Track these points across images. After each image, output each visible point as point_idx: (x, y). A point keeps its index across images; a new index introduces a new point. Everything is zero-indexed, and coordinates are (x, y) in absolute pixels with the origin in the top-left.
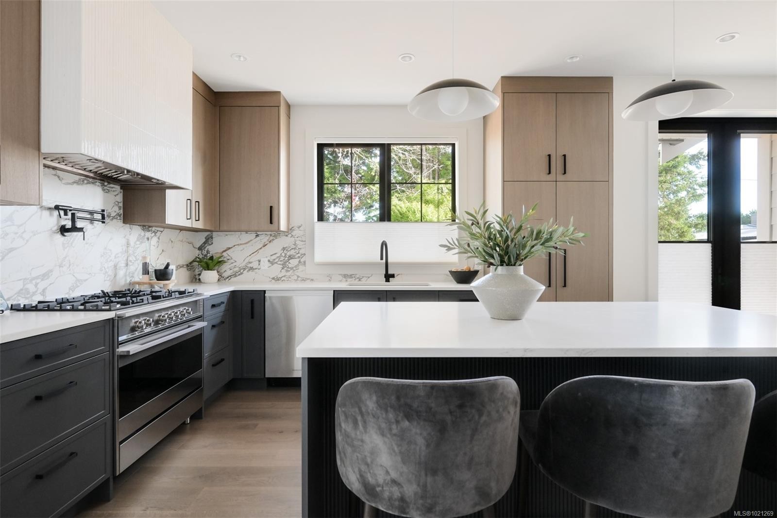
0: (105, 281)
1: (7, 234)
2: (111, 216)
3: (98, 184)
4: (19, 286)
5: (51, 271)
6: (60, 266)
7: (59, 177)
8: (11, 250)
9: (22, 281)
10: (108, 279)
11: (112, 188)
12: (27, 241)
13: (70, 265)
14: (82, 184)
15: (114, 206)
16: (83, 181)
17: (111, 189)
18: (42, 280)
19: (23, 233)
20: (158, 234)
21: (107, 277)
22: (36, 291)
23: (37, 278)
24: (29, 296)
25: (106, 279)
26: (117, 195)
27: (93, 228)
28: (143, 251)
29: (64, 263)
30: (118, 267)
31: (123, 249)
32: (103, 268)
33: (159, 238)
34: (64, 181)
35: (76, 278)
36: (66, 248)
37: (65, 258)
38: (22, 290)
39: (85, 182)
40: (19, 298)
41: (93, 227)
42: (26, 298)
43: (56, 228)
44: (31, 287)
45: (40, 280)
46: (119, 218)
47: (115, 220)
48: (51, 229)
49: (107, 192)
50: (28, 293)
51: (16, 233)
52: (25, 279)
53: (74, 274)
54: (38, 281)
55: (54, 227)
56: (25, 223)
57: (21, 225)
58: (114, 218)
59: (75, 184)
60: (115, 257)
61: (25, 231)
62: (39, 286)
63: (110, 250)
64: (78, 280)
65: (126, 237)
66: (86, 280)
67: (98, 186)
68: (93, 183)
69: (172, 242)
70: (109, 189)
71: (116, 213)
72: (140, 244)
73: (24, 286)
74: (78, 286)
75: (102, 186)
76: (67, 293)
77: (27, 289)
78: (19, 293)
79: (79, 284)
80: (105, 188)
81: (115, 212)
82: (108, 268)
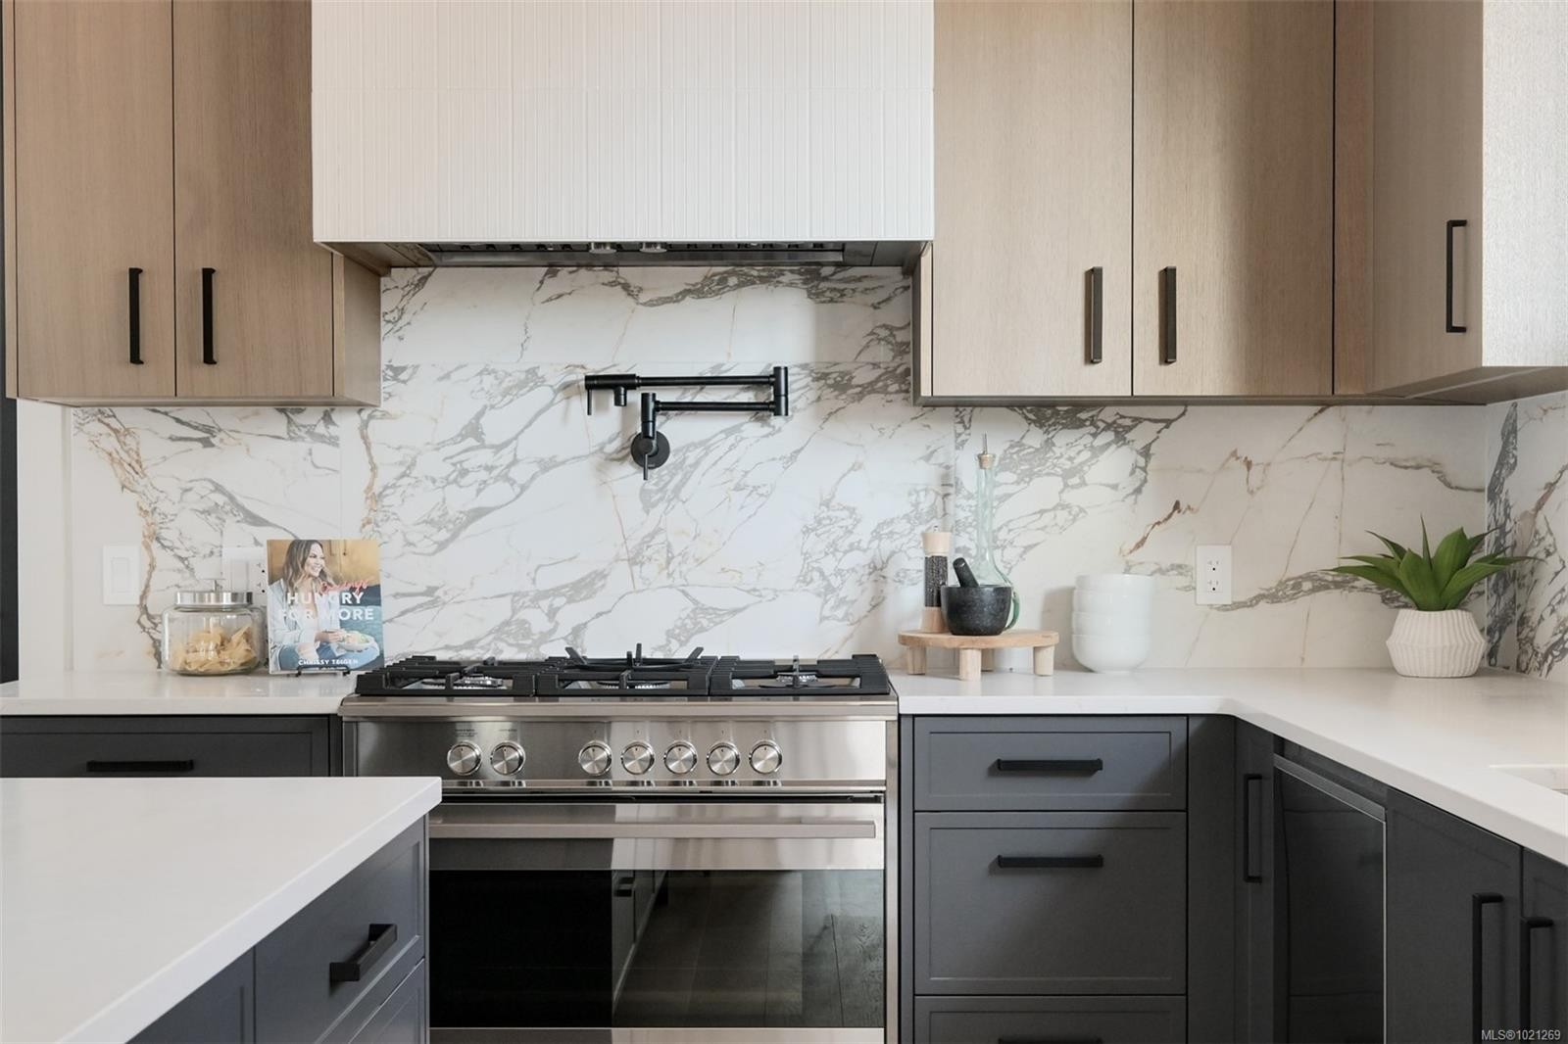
0: (823, 619)
1: (464, 473)
2: (855, 382)
3: (787, 278)
4: (502, 610)
5: (602, 575)
6: (633, 561)
7: (626, 287)
8: (479, 513)
9: (509, 598)
10: (840, 613)
11: (859, 279)
12: (523, 488)
13: (668, 562)
14: (717, 293)
15: (867, 346)
16: (723, 280)
17: (852, 286)
18: (570, 601)
19: (509, 466)
20: (1141, 435)
21: (836, 607)
22: (553, 631)
23: (555, 592)
24: (529, 642)
25: (826, 613)
26: (888, 299)
27: (767, 436)
28: (1042, 512)
29: (648, 553)
30: (890, 572)
31: (916, 505)
32: (816, 575)
33: (1146, 452)
34: (644, 298)
35: (695, 602)
36: (654, 505)
37: (652, 535)
38: (507, 623)
39: (733, 281)
40: (501, 645)
41: (766, 430)
42: (521, 648)
43: (616, 444)
44: (537, 620)
45: (564, 600)
46: (894, 387)
47: (873, 400)
48: (601, 449)
49: (832, 301)
50: (528, 634)
51: (489, 469)
52: (515, 595)
53: (687, 589)
54: (559, 602)
55: (611, 441)
56: (516, 438)
57: (506, 444)
58: (869, 389)
59: (688, 299)
60: (877, 535)
61: (515, 462)
62: (559, 617)
63: (852, 511)
64: (699, 609)
65: (940, 457)
66: (735, 612)
67: (791, 284)
68: (763, 280)
69: (1249, 465)
70: (841, 286)
71: (877, 373)
72: (1017, 483)
73: (514, 612)
74: (703, 630)
75: (805, 282)
76: (660, 648)
77: (525, 622)
78: (500, 631)
79: (705, 622)
80: (823, 285)
81: (876, 365)
82: (838, 572)
